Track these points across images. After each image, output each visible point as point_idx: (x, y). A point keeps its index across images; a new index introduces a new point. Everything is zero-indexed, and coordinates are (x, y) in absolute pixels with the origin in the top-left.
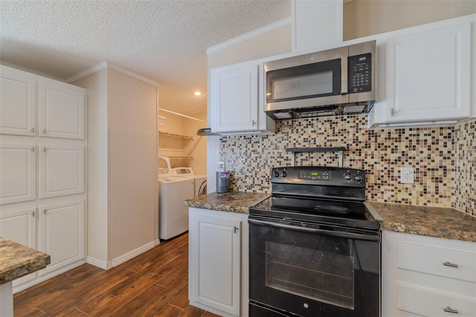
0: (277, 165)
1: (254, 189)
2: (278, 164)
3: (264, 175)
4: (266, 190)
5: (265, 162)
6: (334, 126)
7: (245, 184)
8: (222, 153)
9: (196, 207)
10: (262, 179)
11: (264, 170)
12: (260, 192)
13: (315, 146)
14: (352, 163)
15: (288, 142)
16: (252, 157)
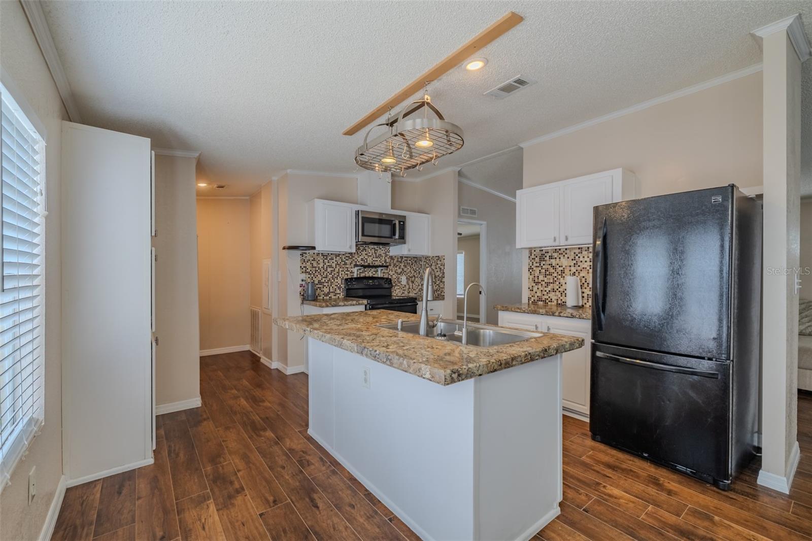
0: (346, 277)
1: (330, 296)
2: (346, 275)
3: (337, 284)
4: (338, 295)
5: (337, 274)
6: (376, 252)
7: (323, 293)
8: (302, 267)
9: (333, 306)
10: (336, 287)
11: (337, 281)
12: (334, 297)
13: (366, 264)
14: (385, 274)
15: (352, 260)
16: (328, 271)
